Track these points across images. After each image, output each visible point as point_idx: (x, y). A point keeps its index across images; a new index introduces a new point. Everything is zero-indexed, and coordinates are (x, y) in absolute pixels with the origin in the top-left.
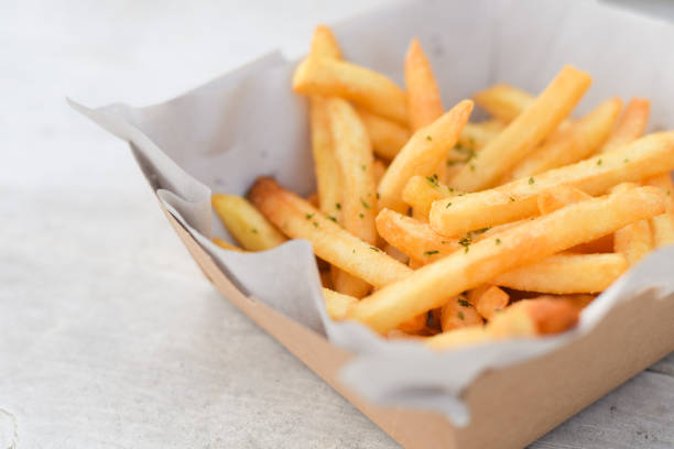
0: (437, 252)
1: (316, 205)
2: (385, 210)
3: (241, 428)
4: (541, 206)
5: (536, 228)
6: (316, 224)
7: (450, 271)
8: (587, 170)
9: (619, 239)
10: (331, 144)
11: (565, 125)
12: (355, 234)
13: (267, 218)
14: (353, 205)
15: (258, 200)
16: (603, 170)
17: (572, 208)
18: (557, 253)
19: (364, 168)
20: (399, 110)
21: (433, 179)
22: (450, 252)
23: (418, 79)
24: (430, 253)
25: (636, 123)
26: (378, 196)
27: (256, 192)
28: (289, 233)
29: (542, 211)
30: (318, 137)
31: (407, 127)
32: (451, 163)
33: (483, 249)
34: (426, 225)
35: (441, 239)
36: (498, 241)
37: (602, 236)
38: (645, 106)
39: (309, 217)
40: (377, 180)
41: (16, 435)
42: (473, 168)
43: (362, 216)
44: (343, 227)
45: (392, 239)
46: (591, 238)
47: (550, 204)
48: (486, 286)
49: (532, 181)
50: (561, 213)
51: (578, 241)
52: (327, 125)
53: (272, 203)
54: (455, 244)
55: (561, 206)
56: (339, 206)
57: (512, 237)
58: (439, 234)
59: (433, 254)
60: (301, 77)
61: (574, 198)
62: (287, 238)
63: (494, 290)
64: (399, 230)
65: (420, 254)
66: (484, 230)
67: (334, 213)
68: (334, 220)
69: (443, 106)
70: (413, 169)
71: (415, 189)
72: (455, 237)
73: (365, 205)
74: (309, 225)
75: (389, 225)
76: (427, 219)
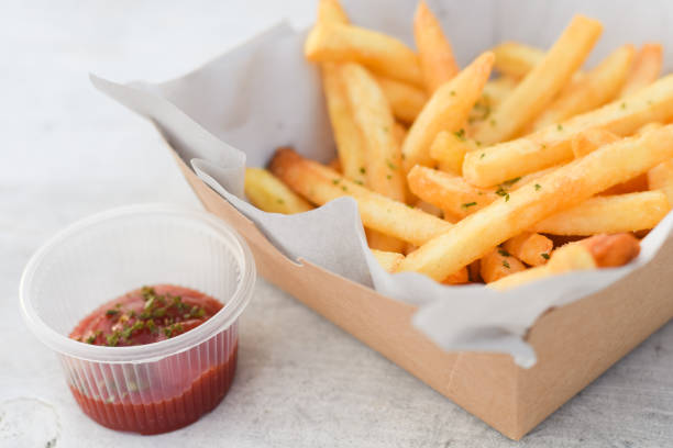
0: (475, 203)
1: (340, 170)
2: (417, 167)
3: (287, 398)
4: (575, 149)
5: (574, 171)
6: (344, 189)
7: (492, 220)
8: (611, 113)
9: (653, 178)
10: (349, 110)
11: (578, 77)
12: (385, 195)
13: (291, 187)
14: (378, 167)
15: (280, 171)
16: (628, 113)
17: (607, 149)
18: (596, 195)
19: (386, 130)
20: (414, 72)
21: (461, 134)
22: (488, 203)
23: (429, 40)
24: (467, 206)
25: (650, 66)
26: (403, 157)
27: (277, 163)
28: (315, 200)
29: (576, 154)
30: (335, 104)
31: (424, 89)
32: (471, 120)
33: (522, 195)
34: (459, 179)
35: (477, 190)
36: (538, 186)
37: (638, 174)
38: (657, 51)
39: (336, 183)
40: (400, 141)
41: (59, 425)
42: (493, 123)
43: (389, 177)
44: (372, 190)
45: (426, 195)
46: (628, 177)
47: (585, 147)
48: (526, 234)
49: (560, 128)
50: (596, 155)
51: (614, 182)
52: (343, 91)
53: (294, 172)
54: (492, 194)
55: (595, 148)
56: (363, 171)
57: (551, 181)
58: (475, 186)
59: (470, 206)
60: (313, 44)
61: (606, 140)
62: (315, 206)
63: (535, 237)
64: (433, 185)
65: (458, 208)
66: (516, 180)
67: (360, 177)
68: (360, 184)
69: (457, 64)
70: (439, 125)
71: (443, 145)
72: (490, 188)
73: (391, 166)
74: (337, 191)
75: (422, 181)
76: (459, 173)
